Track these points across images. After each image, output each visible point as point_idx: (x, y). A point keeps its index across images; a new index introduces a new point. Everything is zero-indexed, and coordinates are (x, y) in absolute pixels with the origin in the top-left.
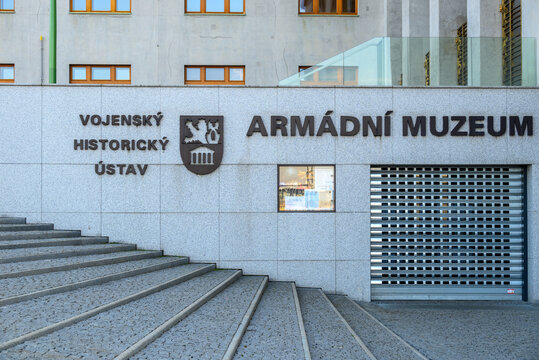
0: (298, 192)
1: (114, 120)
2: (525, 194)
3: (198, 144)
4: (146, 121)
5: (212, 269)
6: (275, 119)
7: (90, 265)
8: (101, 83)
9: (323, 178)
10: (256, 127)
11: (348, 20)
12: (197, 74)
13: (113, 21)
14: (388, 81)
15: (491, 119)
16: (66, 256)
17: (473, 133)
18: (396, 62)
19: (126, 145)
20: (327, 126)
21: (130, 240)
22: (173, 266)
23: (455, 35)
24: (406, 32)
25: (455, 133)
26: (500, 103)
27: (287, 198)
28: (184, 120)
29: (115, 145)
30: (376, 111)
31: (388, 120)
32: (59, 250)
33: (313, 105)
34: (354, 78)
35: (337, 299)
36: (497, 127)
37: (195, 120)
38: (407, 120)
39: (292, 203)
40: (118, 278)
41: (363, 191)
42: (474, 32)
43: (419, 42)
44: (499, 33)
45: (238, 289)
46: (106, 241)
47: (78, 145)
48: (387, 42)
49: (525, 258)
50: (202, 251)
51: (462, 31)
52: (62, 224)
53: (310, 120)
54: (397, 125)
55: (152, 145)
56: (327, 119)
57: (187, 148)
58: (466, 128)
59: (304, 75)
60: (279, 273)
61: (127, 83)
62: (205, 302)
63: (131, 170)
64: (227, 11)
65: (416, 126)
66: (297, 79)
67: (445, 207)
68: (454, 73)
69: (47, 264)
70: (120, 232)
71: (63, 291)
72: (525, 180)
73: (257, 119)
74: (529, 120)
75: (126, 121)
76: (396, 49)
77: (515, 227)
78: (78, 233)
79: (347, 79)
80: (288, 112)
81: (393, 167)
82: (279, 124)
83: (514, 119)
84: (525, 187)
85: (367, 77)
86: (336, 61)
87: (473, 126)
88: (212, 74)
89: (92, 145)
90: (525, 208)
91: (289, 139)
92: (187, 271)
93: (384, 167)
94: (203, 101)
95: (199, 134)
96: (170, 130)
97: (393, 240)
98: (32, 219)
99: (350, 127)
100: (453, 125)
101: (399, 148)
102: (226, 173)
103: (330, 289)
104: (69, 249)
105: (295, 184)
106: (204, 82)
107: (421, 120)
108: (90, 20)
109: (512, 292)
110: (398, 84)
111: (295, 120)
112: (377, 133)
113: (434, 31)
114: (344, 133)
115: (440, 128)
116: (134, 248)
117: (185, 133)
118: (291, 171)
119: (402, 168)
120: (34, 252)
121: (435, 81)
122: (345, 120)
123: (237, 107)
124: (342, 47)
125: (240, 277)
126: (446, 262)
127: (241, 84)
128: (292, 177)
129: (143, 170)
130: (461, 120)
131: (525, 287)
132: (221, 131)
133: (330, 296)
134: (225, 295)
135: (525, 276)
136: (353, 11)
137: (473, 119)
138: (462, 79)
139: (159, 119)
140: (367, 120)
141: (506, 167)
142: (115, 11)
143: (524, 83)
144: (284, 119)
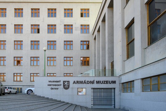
0: (80, 92)
1: (53, 82)
2: (114, 92)
3: (66, 85)
4: (58, 82)
5: (68, 103)
6: (77, 81)
7: (50, 103)
8: (52, 76)
9: (84, 90)
10: (74, 82)
11: (88, 66)
12: (66, 75)
13: (53, 67)
14: (94, 75)
15: (109, 81)
16: (46, 101)
17: (107, 83)
18: (95, 73)
19: (55, 85)
20: (85, 82)
21: (56, 99)
22: (62, 103)
23: (104, 69)
24: (97, 68)
26: (111, 79)
27: (79, 93)
28: (64, 81)
29: (54, 85)
30: (92, 80)
31: (94, 81)
32: (45, 100)
33: (83, 79)
34: (89, 75)
35: (86, 108)
36: (110, 82)
37: (65, 81)
38: (97, 81)
39: (80, 94)
40: (54, 105)
41: (90, 92)
42: (107, 68)
43: (99, 70)
44: (111, 68)
45: (71, 106)
46: (52, 99)
47: (48, 85)
48: (94, 70)
49: (115, 102)
50: (66, 100)
51: (105, 68)
52: (46, 97)
53: (82, 81)
54: (95, 82)
55: (59, 85)
56: (85, 81)
57: (64, 85)
58: (106, 83)
59: (81, 75)
60: (78, 104)
61: (55, 76)
62: (67, 108)
63: (56, 89)
64: (70, 65)
65: (98, 82)
66: (80, 75)
67: (102, 94)
68: (104, 74)
69: (44, 102)
70: (54, 98)
71: (46, 106)
72: (114, 90)
73: (74, 81)
74: (115, 81)
75: (55, 82)
76: (95, 71)
77: (113, 97)
78: (48, 98)
79: (88, 75)
81: (95, 88)
82: (78, 82)
83: (113, 81)
84: (114, 91)
85: (91, 75)
86: (86, 73)
87: (107, 82)
88: (68, 75)
89: (50, 85)
90: (114, 94)
91: (79, 84)
92: (64, 104)
93: (93, 88)
94: (66, 79)
95: (66, 84)
96: (62, 83)
97: (94, 99)
98: (42, 96)
99: (88, 82)
100: (104, 82)
101: (96, 86)
102: (70, 89)
103: (85, 106)
105: (80, 91)
106: (67, 76)
107: (99, 81)
108: (50, 67)
109: (113, 107)
110: (95, 76)
111: (80, 81)
112: (92, 83)
113: (101, 68)
114: (87, 83)
115: (102, 83)
116: (56, 100)
117: (64, 83)
118: (79, 89)
119: (96, 88)
120: (42, 101)
121: (101, 76)
122: (87, 81)
123: (71, 80)
124: (87, 71)
125: (72, 104)
126: (102, 102)
127: (72, 76)
128: (80, 90)
129: (58, 89)
130: (105, 81)
131: (115, 106)
132: (69, 83)
133: (85, 107)
134: (70, 107)
135: (114, 105)
136: (89, 65)
137: (107, 81)
138: (105, 75)
139: (60, 81)
140: (91, 81)
141: (112, 88)
142: (54, 65)
143: (114, 76)
144: (78, 81)
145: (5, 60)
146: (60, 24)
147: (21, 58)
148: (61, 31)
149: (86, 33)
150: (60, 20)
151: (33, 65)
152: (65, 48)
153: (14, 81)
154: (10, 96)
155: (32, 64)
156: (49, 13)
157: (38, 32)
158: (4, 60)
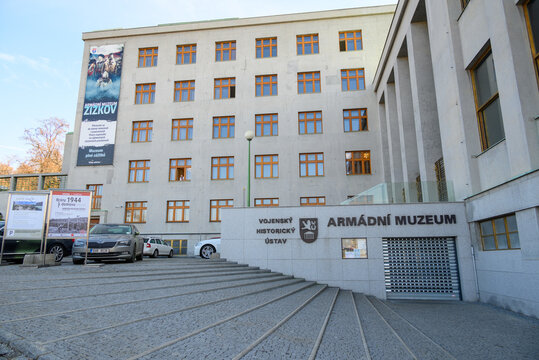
0: (351, 250)
1: (273, 221)
2: (455, 250)
3: (307, 230)
4: (286, 221)
5: (315, 284)
6: (339, 219)
7: (264, 282)
8: (267, 206)
9: (361, 244)
10: (331, 222)
11: (368, 176)
12: (306, 201)
13: (271, 181)
14: (387, 201)
15: (436, 217)
16: (254, 278)
17: (428, 223)
18: (390, 193)
19: (278, 231)
20: (362, 221)
21: (280, 271)
22: (298, 282)
23: (415, 181)
24: (393, 181)
25: (419, 223)
26: (439, 209)
27: (346, 252)
28: (301, 220)
29: (273, 231)
30: (383, 214)
31: (388, 218)
32: (250, 276)
33: (355, 212)
34: (372, 200)
35: (371, 298)
36: (439, 220)
37: (306, 220)
38: (397, 218)
39: (349, 255)
40: (275, 288)
41: (381, 251)
42: (424, 179)
43: (399, 184)
44: (435, 179)
45: (326, 293)
46: (269, 271)
47: (258, 231)
48: (385, 185)
49: (459, 279)
50: (310, 276)
51: (418, 179)
52: (252, 265)
53: (354, 219)
54: (393, 220)
55: (288, 231)
56: (362, 218)
57: (303, 231)
58: (424, 221)
59: (350, 200)
60: (344, 286)
61: (277, 206)
62: (312, 300)
63: (280, 241)
64: (317, 175)
65: (401, 220)
66: (347, 202)
67: (418, 256)
68: (416, 197)
69: (246, 282)
70: (276, 268)
71: (252, 294)
72: (455, 243)
73: (332, 219)
74: (454, 217)
75: (278, 221)
76: (389, 187)
77: (452, 265)
78: (258, 268)
79: (369, 201)
80: (345, 216)
81: (393, 239)
82: (341, 221)
83: (447, 217)
84: (455, 246)
85: (378, 199)
86: (364, 193)
87: (427, 220)
88: (311, 201)
89: (263, 231)
90: (456, 256)
91: (346, 227)
92: (304, 285)
93: (389, 239)
94: (308, 212)
95: (308, 226)
96: (296, 224)
97: (394, 272)
98: (240, 262)
99: (372, 221)
100: (418, 219)
101: (395, 230)
102: (319, 243)
103: (368, 294)
104: (255, 275)
105: (349, 247)
106: (308, 204)
107: (404, 218)
108: (262, 181)
109: (454, 296)
110: (391, 202)
111: (348, 219)
112: (384, 224)
113: (406, 180)
114: (370, 224)
115: (412, 221)
116: (281, 275)
117: (302, 226)
118: (347, 241)
119: (397, 239)
120: (241, 276)
121: (408, 201)
122: (369, 218)
123: (323, 214)
124: (366, 188)
125: (327, 288)
126: (421, 282)
127: (324, 204)
128: (348, 243)
129: (285, 241)
130: (422, 217)
131: (460, 294)
132: (316, 224)
133: (369, 297)
134: (321, 296)
135: (460, 288)
136: (370, 172)
137: (427, 217)
138: (420, 199)
139: (291, 220)
140: (379, 218)
141: (445, 238)
142: (272, 177)
143: (450, 200)
144: (343, 219)
145: (149, 168)
146: (288, 73)
147: (189, 161)
148: (289, 88)
149: (358, 89)
150: (286, 64)
151: (219, 178)
152: (302, 131)
153: (167, 222)
154: (157, 264)
155: (215, 177)
156: (258, 49)
157: (233, 95)
158: (145, 169)
